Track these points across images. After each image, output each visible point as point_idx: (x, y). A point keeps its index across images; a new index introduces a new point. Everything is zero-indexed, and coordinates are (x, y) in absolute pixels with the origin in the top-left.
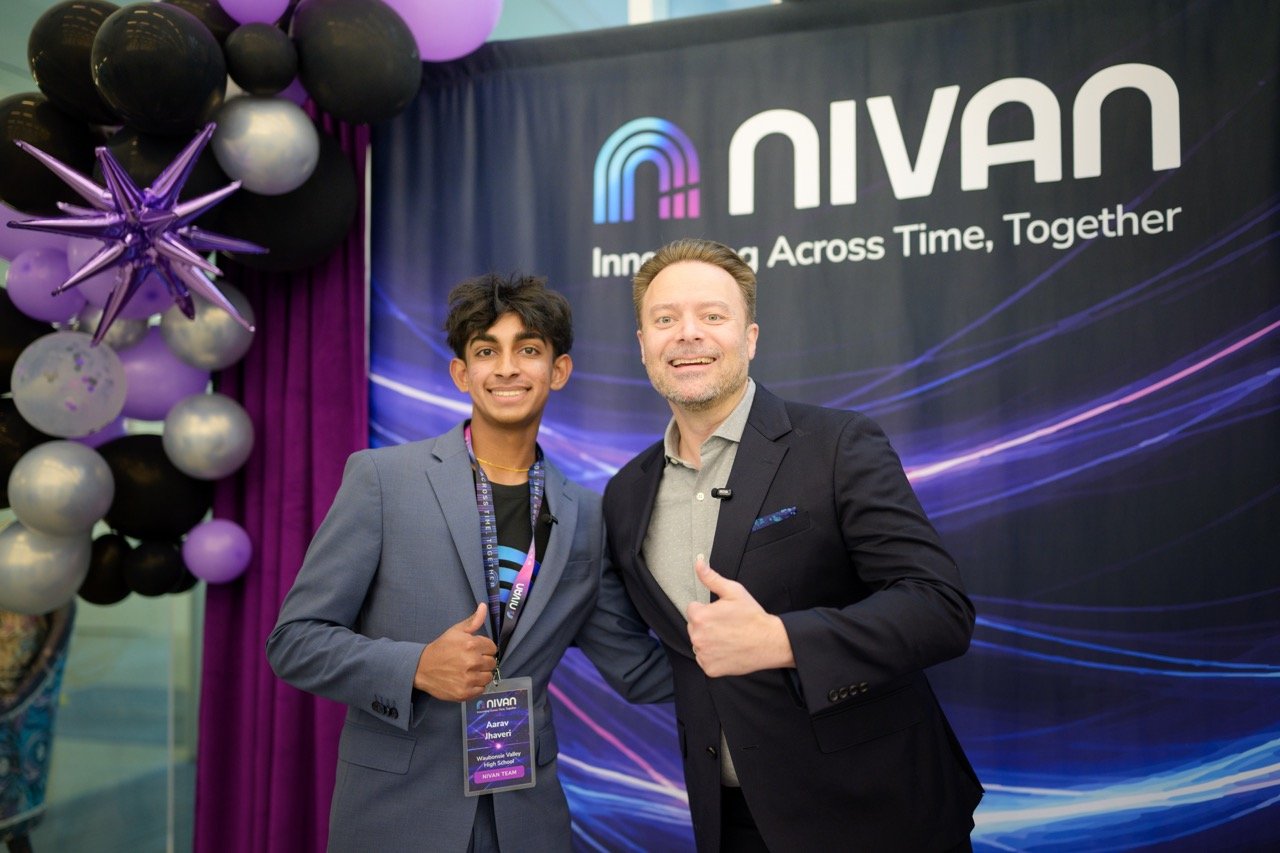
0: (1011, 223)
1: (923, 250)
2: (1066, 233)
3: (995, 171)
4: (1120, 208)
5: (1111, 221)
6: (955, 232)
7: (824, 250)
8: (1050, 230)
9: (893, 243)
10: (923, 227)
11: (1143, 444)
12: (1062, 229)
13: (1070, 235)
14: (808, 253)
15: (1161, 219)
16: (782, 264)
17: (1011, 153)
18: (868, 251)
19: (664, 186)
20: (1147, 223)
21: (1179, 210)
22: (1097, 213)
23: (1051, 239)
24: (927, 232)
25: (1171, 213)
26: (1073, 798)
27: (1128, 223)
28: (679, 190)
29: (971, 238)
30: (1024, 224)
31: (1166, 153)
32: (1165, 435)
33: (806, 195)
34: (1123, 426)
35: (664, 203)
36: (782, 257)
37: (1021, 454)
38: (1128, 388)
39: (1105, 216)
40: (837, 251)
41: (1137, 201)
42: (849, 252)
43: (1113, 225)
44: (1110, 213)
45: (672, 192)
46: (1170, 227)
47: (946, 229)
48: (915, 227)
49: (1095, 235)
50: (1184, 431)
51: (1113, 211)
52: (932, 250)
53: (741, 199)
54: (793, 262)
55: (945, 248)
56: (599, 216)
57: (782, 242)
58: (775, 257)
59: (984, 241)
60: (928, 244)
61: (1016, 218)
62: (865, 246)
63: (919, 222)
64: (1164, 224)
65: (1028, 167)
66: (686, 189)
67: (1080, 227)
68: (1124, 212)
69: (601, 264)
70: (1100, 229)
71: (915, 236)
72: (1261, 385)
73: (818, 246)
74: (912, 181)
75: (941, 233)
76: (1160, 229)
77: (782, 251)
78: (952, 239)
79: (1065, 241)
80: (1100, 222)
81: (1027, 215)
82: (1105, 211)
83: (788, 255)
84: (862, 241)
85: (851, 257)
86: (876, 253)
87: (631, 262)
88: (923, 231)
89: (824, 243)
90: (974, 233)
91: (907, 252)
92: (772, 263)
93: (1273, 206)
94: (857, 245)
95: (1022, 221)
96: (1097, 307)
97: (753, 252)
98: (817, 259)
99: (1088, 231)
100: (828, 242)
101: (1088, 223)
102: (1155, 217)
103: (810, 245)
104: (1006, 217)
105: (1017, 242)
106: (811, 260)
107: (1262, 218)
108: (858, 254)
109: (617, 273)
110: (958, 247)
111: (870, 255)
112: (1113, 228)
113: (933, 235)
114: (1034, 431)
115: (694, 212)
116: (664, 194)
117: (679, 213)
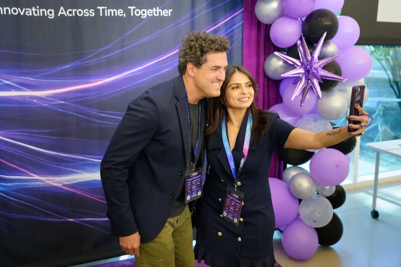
0: (130, 9)
1: (106, 15)
4: (158, 8)
6: (115, 10)
7: (76, 12)
8: (141, 12)
9: (97, 12)
10: (106, 8)
11: (164, 71)
12: (144, 12)
13: (146, 14)
14: (71, 13)
15: (167, 12)
16: (62, 15)
18: (90, 13)
20: (164, 13)
21: (171, 10)
22: (152, 9)
23: (141, 15)
24: (107, 9)
25: (170, 11)
27: (160, 12)
29: (119, 13)
30: (134, 10)
32: (168, 69)
34: (159, 67)
36: (62, 13)
37: (134, 74)
38: (160, 56)
39: (154, 10)
40: (80, 13)
41: (162, 6)
42: (84, 13)
46: (170, 15)
47: (113, 9)
48: (103, 8)
49: (152, 15)
50: (173, 67)
51: (156, 9)
52: (109, 15)
54: (66, 15)
55: (113, 15)
57: (62, 8)
58: (60, 13)
59: (123, 14)
60: (107, 13)
61: (132, 8)
62: (89, 12)
63: (105, 6)
64: (168, 14)
67: (148, 12)
68: (159, 9)
70: (153, 13)
71: (103, 10)
73: (74, 11)
75: (111, 10)
78: (114, 12)
79: (144, 16)
80: (153, 12)
82: (154, 8)
83: (64, 13)
84: (88, 10)
85: (85, 15)
86: (92, 14)
87: (7, 10)
88: (106, 9)
89: (76, 10)
90: (120, 11)
91: (101, 15)
92: (59, 15)
93: (191, 12)
94: (86, 11)
95: (133, 9)
96: (152, 35)
97: (53, 11)
98: (74, 15)
99: (150, 14)
100: (77, 10)
101: (150, 11)
102: (166, 12)
103: (71, 10)
104: (129, 7)
105: (132, 15)
106: (72, 15)
107: (190, 14)
108: (87, 14)
109: (2, 13)
110: (116, 15)
111: (90, 15)
112: (156, 13)
113: (109, 11)
114: (137, 68)
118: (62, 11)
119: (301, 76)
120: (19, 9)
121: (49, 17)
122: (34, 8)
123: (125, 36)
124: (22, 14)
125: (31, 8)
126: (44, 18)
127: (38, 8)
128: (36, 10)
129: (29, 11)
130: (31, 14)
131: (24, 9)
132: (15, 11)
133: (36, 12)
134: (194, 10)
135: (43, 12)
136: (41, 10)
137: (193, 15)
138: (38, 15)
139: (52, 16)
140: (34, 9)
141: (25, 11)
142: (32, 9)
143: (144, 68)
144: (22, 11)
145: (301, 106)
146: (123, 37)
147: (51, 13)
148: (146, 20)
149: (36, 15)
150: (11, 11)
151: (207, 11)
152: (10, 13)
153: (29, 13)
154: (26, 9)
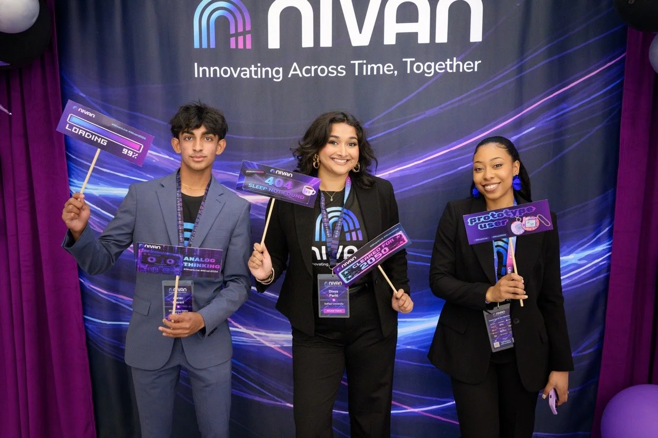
0: (407, 61)
1: (365, 74)
2: (430, 69)
3: (399, 36)
4: (455, 59)
5: (452, 65)
6: (381, 65)
7: (316, 70)
8: (424, 67)
9: (350, 68)
10: (365, 62)
11: (460, 168)
12: (429, 67)
13: (433, 70)
14: (308, 71)
15: (472, 66)
16: (295, 76)
18: (338, 72)
19: (232, 31)
20: (465, 67)
21: (480, 62)
22: (445, 61)
23: (424, 72)
24: (367, 64)
27: (458, 66)
28: (241, 34)
29: (387, 69)
30: (412, 63)
32: (469, 164)
33: (307, 41)
34: (452, 160)
35: (233, 40)
36: (295, 73)
37: (407, 172)
38: (455, 143)
39: (448, 62)
40: (323, 71)
41: (463, 56)
42: (329, 72)
44: (450, 61)
45: (237, 35)
46: (476, 70)
47: (376, 64)
48: (361, 62)
49: (443, 71)
51: (452, 60)
52: (369, 73)
53: (274, 41)
54: (301, 76)
55: (375, 73)
56: (196, 45)
57: (295, 64)
58: (292, 72)
59: (393, 70)
60: (367, 70)
61: (409, 60)
62: (336, 70)
63: (363, 59)
64: (473, 68)
65: (415, 35)
66: (244, 33)
67: (437, 67)
68: (457, 61)
69: (198, 71)
70: (446, 68)
71: (361, 66)
73: (313, 68)
75: (373, 65)
76: (472, 70)
77: (295, 70)
78: (378, 68)
79: (430, 73)
80: (446, 65)
81: (414, 59)
82: (448, 60)
83: (298, 72)
84: (335, 67)
85: (330, 75)
86: (342, 73)
87: (215, 71)
88: (365, 64)
89: (316, 67)
90: (389, 67)
91: (357, 74)
92: (290, 76)
93: (518, 63)
94: (332, 69)
95: (411, 61)
96: (443, 105)
97: (281, 69)
98: (313, 75)
99: (440, 69)
100: (318, 67)
101: (440, 65)
102: (470, 64)
103: (309, 67)
104: (404, 60)
105: (409, 72)
106: (309, 75)
107: (515, 68)
108: (333, 73)
109: (208, 76)
110: (381, 73)
111: (339, 75)
112: (451, 68)
113: (369, 66)
114: (413, 162)
115: (249, 46)
116: (232, 36)
117: (241, 46)
118: (295, 68)
120: (232, 68)
121: (275, 80)
122: (253, 66)
123: (394, 107)
124: (235, 76)
125: (249, 67)
126: (268, 81)
127: (259, 67)
128: (256, 69)
129: (246, 71)
130: (248, 76)
131: (239, 69)
132: (226, 72)
133: (256, 73)
134: (523, 60)
135: (267, 72)
136: (264, 70)
137: (521, 69)
138: (259, 77)
139: (279, 78)
140: (253, 68)
141: (241, 71)
142: (251, 69)
143: (424, 162)
144: (235, 73)
146: (391, 109)
147: (278, 72)
148: (434, 79)
149: (256, 77)
150: (220, 72)
151: (548, 61)
152: (218, 76)
153: (245, 75)
154: (242, 69)
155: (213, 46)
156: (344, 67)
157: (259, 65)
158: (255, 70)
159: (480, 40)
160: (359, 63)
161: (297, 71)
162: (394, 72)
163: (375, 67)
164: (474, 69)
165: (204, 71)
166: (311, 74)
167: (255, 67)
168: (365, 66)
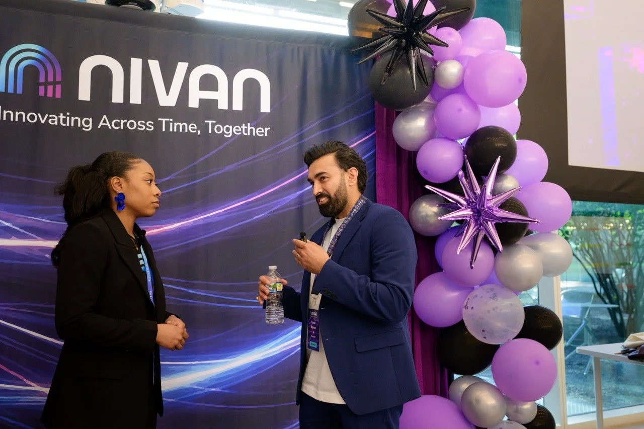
0: (208, 123)
1: (171, 130)
3: (201, 101)
4: (249, 124)
5: (246, 129)
6: (186, 124)
7: (125, 124)
8: (223, 129)
9: (158, 125)
10: (171, 120)
11: (255, 217)
12: (228, 129)
13: (231, 132)
14: (117, 124)
15: (263, 131)
16: (105, 128)
17: (208, 95)
18: (147, 127)
19: (42, 79)
20: (258, 132)
21: (269, 128)
22: (241, 125)
23: (223, 133)
24: (173, 122)
25: (266, 129)
26: (227, 362)
27: (251, 130)
29: (191, 128)
30: (213, 125)
31: (265, 106)
32: (263, 214)
33: (117, 97)
34: (248, 210)
35: (42, 88)
37: (210, 220)
38: (251, 195)
39: (244, 127)
40: (132, 124)
41: (255, 122)
42: (138, 126)
43: (246, 131)
45: (46, 84)
46: (266, 135)
47: (182, 123)
48: (168, 120)
49: (240, 133)
50: (270, 213)
51: (246, 125)
52: (175, 130)
53: (84, 93)
54: (110, 127)
55: (181, 130)
57: (105, 117)
58: (101, 124)
59: (197, 130)
60: (173, 127)
61: (210, 122)
62: (145, 124)
63: (170, 118)
64: (264, 133)
65: (215, 102)
66: (54, 83)
67: (234, 130)
68: (250, 127)
69: (2, 114)
70: (242, 131)
71: (167, 123)
72: (295, 197)
73: (122, 122)
74: (167, 99)
75: (179, 124)
76: (263, 135)
77: (104, 121)
78: (184, 127)
79: (229, 134)
80: (242, 129)
81: (215, 122)
82: (244, 125)
83: (108, 124)
84: (144, 122)
85: (139, 128)
86: (151, 128)
87: (20, 116)
88: (171, 122)
89: (126, 121)
90: (193, 126)
91: (164, 130)
92: (99, 127)
93: (299, 132)
94: (141, 123)
95: (212, 123)
96: (240, 163)
97: (91, 120)
98: (122, 128)
99: (237, 132)
100: (128, 121)
101: (237, 128)
102: (261, 130)
103: (119, 121)
104: (206, 121)
105: (210, 132)
106: (119, 128)
107: (296, 136)
108: (142, 127)
109: (12, 119)
110: (186, 131)
111: (147, 129)
112: (246, 132)
113: (176, 124)
114: (215, 211)
115: (58, 95)
116: (41, 84)
117: (50, 94)
118: (105, 120)
119: (468, 219)
120: (39, 115)
121: (84, 129)
122: (62, 114)
123: (198, 162)
124: (43, 122)
125: (58, 115)
126: (77, 129)
127: (68, 116)
128: (65, 117)
129: (54, 118)
130: (56, 123)
131: (47, 115)
132: (32, 118)
133: (65, 121)
134: (302, 130)
135: (76, 121)
136: (73, 119)
137: (301, 137)
138: (68, 125)
139: (88, 128)
140: (62, 117)
141: (48, 118)
142: (59, 117)
143: (225, 211)
144: (43, 119)
145: (472, 268)
146: (195, 164)
147: (87, 122)
148: (231, 140)
149: (65, 125)
150: (26, 117)
151: (321, 132)
152: (24, 120)
153: (53, 122)
154: (50, 116)
155: (20, 91)
156: (152, 123)
157: (68, 114)
158: (63, 119)
159: (269, 111)
160: (166, 121)
161: (106, 123)
162: (197, 131)
163: (181, 125)
164: (264, 135)
165: (8, 115)
166: (120, 127)
167: (63, 116)
168: (171, 124)
